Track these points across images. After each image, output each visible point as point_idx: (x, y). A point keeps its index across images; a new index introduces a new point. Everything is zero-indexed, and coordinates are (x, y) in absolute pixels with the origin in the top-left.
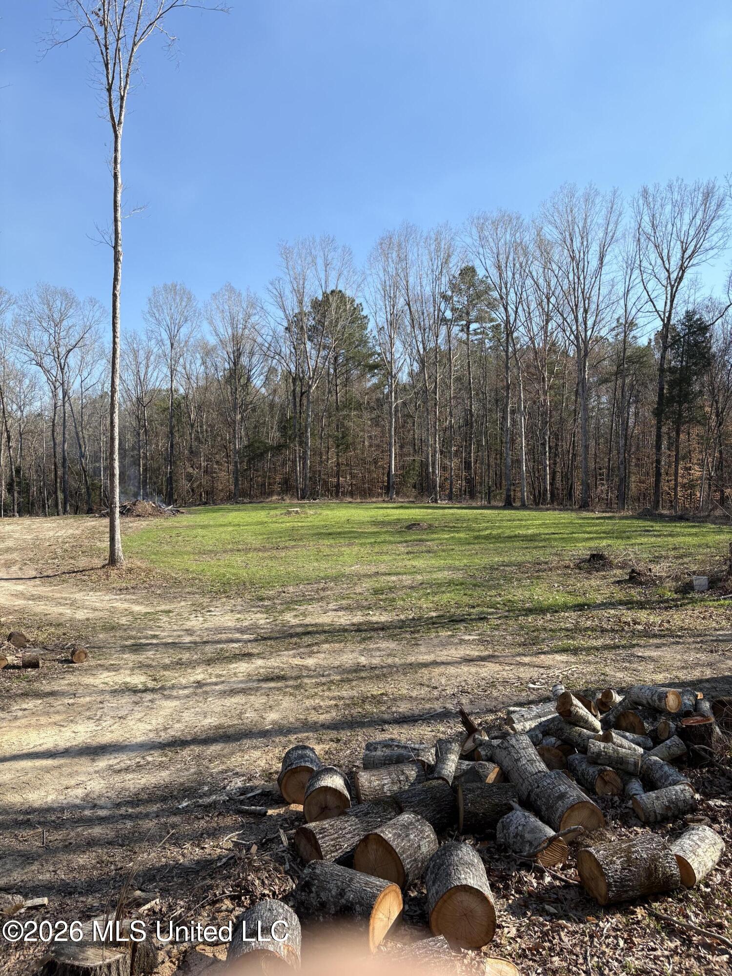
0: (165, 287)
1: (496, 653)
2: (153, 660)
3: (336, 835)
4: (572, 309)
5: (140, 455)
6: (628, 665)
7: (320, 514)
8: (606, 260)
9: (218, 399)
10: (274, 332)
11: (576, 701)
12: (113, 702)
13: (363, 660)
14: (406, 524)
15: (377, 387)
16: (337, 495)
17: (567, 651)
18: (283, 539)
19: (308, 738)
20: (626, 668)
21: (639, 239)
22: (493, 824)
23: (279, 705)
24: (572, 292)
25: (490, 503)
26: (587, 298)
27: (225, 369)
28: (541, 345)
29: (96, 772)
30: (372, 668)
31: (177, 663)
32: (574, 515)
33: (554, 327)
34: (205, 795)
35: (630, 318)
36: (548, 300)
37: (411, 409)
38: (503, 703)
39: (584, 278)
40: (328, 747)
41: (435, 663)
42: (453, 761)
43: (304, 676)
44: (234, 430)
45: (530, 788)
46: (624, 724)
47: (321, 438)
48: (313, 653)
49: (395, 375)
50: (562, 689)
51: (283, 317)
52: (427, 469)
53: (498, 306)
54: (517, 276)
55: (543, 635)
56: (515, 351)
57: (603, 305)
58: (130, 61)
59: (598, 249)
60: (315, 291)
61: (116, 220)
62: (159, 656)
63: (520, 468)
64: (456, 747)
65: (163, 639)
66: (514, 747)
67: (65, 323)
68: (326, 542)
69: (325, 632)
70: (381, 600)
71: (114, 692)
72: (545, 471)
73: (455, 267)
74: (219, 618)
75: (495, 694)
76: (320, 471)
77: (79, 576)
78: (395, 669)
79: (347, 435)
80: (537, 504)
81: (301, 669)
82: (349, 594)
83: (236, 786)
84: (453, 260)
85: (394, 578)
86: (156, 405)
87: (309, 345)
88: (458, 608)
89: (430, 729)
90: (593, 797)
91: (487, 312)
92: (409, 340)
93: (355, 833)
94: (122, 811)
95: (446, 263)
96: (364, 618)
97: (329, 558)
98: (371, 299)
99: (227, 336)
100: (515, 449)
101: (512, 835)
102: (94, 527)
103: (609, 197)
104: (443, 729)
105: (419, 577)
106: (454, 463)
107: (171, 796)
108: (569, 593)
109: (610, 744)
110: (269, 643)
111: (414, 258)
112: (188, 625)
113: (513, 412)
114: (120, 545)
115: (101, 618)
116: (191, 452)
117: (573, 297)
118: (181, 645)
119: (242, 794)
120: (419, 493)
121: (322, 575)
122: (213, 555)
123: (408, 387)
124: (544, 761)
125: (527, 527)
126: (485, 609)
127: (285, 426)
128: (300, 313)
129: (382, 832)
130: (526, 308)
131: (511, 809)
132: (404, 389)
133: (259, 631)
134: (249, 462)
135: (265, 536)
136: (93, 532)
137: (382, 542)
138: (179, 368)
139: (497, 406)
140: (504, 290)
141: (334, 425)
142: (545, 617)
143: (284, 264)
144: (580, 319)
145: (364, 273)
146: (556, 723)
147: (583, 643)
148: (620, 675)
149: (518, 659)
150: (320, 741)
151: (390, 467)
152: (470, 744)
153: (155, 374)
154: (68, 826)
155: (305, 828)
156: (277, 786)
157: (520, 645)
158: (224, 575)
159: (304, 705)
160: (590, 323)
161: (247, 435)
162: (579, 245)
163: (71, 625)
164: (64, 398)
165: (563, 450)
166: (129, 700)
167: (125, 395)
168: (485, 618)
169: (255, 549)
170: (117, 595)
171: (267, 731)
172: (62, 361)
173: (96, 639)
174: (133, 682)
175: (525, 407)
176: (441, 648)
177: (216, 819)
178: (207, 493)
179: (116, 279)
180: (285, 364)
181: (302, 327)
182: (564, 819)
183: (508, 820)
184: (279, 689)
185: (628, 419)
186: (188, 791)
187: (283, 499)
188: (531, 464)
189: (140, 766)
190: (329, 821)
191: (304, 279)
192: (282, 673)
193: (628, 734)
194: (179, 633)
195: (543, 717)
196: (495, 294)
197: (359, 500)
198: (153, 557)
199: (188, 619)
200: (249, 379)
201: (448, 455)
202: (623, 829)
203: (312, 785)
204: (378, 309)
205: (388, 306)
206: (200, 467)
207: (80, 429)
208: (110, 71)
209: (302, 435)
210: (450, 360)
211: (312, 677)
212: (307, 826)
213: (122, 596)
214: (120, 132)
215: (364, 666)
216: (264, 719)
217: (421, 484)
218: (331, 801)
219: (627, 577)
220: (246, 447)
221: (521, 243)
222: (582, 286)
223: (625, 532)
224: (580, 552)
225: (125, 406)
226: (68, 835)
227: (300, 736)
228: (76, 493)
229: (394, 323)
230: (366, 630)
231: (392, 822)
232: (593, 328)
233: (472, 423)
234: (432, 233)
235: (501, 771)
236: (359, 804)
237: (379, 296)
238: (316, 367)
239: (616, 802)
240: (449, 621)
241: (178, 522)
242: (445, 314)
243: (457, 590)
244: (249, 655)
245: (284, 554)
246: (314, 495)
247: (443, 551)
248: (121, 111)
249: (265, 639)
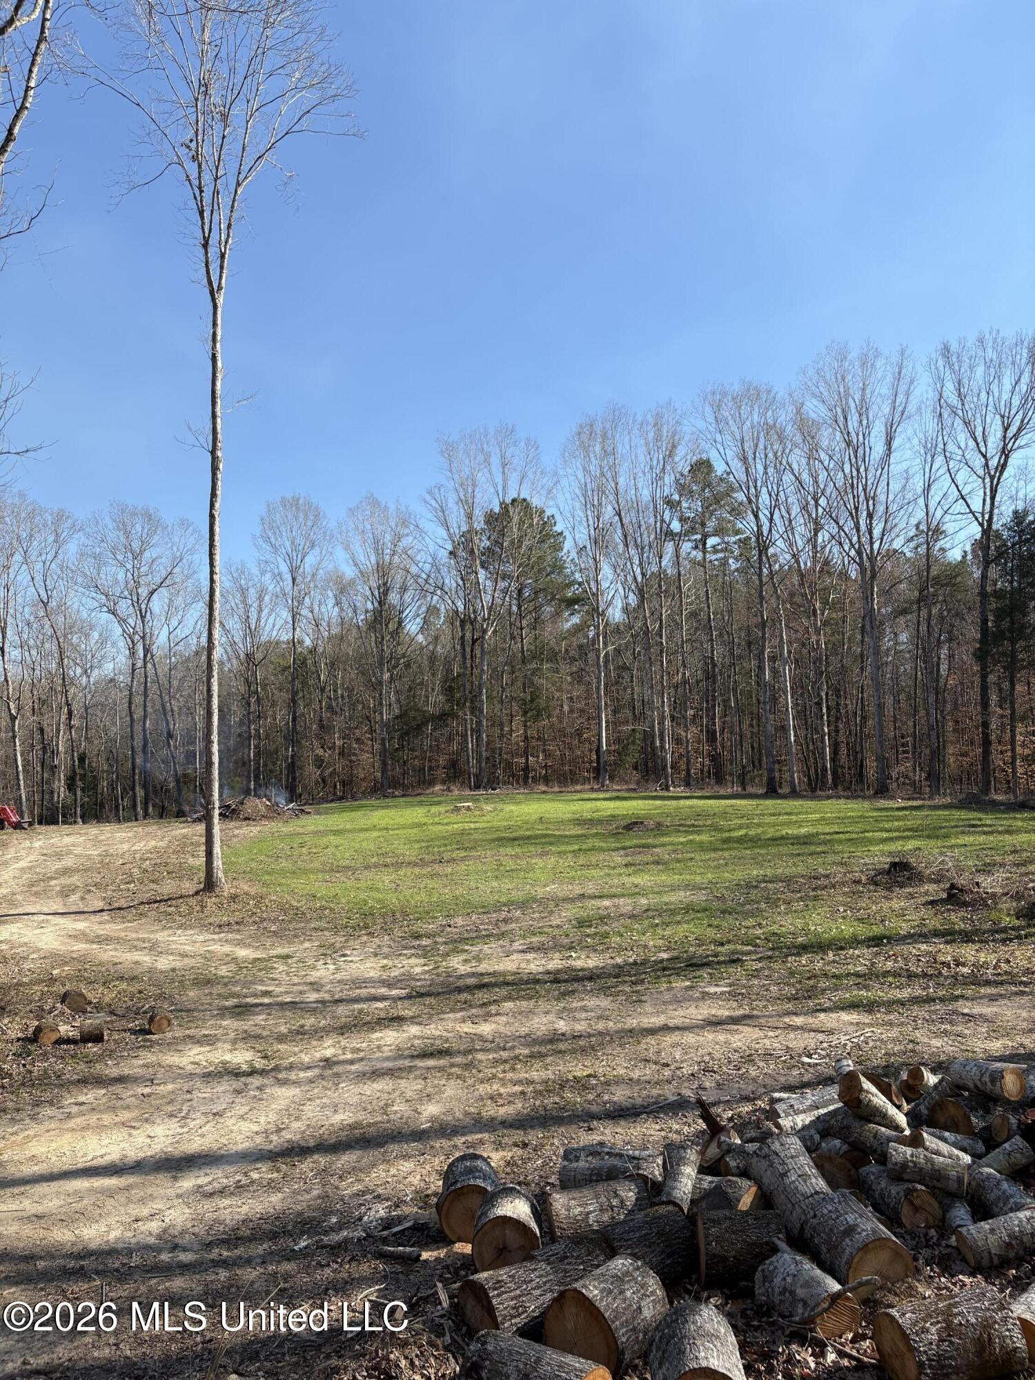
0: (284, 503)
1: (755, 1012)
2: (264, 1028)
3: (518, 1292)
4: (851, 514)
5: (250, 733)
6: (948, 1027)
7: (501, 810)
8: (895, 445)
9: (358, 652)
10: (434, 559)
11: (867, 1085)
12: (204, 1092)
13: (562, 1026)
14: (624, 823)
15: (578, 629)
16: (526, 783)
17: (858, 1006)
18: (449, 848)
19: (481, 1142)
20: (945, 1032)
21: (940, 414)
22: (749, 1276)
23: (441, 1092)
24: (849, 490)
25: (744, 789)
26: (871, 498)
27: (367, 611)
28: (809, 564)
29: (178, 1196)
30: (574, 1037)
31: (298, 1033)
32: (866, 804)
33: (826, 538)
34: (332, 1229)
35: (935, 523)
36: (816, 501)
37: (627, 658)
38: (765, 1086)
39: (866, 470)
40: (510, 1154)
41: (666, 1029)
42: (689, 1176)
43: (477, 1050)
44: (381, 694)
45: (803, 1217)
46: (941, 1119)
47: (502, 702)
48: (489, 1015)
49: (603, 611)
50: (848, 1065)
51: (447, 538)
52: (653, 742)
53: (746, 512)
54: (771, 470)
55: (824, 983)
56: (772, 574)
57: (896, 506)
58: (233, 207)
59: (883, 429)
60: (488, 500)
61: (214, 416)
62: (272, 1022)
63: (788, 738)
64: (692, 1155)
65: (277, 996)
66: (777, 1154)
67: (147, 554)
68: (509, 851)
69: (508, 984)
70: (588, 936)
71: (208, 1077)
72: (823, 741)
73: (683, 461)
74: (358, 965)
75: (753, 1072)
76: (501, 749)
77: (163, 907)
78: (608, 1038)
79: (538, 696)
80: (813, 790)
81: (473, 1041)
82: (542, 927)
83: (377, 1216)
84: (681, 452)
85: (607, 903)
86: (272, 663)
87: (482, 574)
88: (699, 946)
89: (658, 1127)
90: (898, 1230)
91: (730, 521)
92: (621, 563)
93: (545, 1288)
94: (215, 1253)
95: (670, 456)
96: (564, 962)
97: (514, 874)
98: (567, 508)
99: (369, 566)
100: (779, 711)
101: (777, 1290)
102: (185, 837)
103: (895, 359)
104: (677, 1127)
105: (644, 901)
106: (692, 733)
107: (284, 1232)
108: (860, 920)
109: (921, 1150)
110: (428, 1000)
111: (624, 451)
112: (314, 975)
113: (773, 659)
114: (220, 862)
115: (192, 967)
116: (322, 727)
117: (851, 496)
118: (303, 1006)
119: (385, 1229)
120: (643, 777)
121: (503, 899)
122: (350, 873)
123: (622, 628)
124: (824, 1176)
125: (799, 824)
126: (739, 947)
127: (450, 687)
128: (469, 531)
129: (585, 1286)
130: (785, 514)
131: (775, 1250)
132: (617, 630)
133: (413, 983)
134: (401, 738)
135: (423, 844)
136: (184, 842)
137: (589, 850)
138: (304, 612)
139: (750, 651)
140: (752, 490)
141: (519, 684)
142: (825, 957)
143: (446, 466)
144: (863, 527)
145: (556, 474)
146: (840, 1118)
147: (881, 994)
148: (937, 1043)
149: (787, 1020)
150: (499, 1146)
151: (600, 740)
152: (713, 1151)
153: (271, 620)
154: (136, 1277)
155: (472, 1281)
156: (435, 1216)
157: (789, 999)
158: (366, 903)
159: (476, 1092)
160: (877, 532)
161: (398, 701)
162: (856, 425)
163: (150, 979)
164: (145, 656)
165: (847, 712)
166: (228, 1088)
167: (229, 649)
168: (738, 960)
169: (409, 864)
170: (215, 933)
171: (424, 1131)
172: (143, 606)
173: (185, 999)
174: (236, 1060)
175: (789, 652)
176: (675, 1007)
177: (347, 1267)
178: (343, 783)
179: (214, 495)
180: (449, 602)
181: (473, 549)
182: (853, 1265)
183: (771, 1268)
184: (441, 1069)
185: (938, 665)
186: (307, 1224)
187: (449, 790)
188: (802, 733)
189: (241, 1187)
190: (507, 1269)
191: (474, 485)
192: (446, 1045)
193: (947, 1134)
194: (300, 988)
195: (823, 1107)
196: (741, 497)
197: (556, 789)
198: (267, 877)
199: (314, 968)
200: (400, 623)
201: (683, 721)
202: (943, 1280)
203: (484, 1214)
204: (577, 523)
205: (590, 518)
206: (333, 747)
207: (167, 698)
208: (207, 221)
209: (475, 697)
210: (679, 588)
211: (488, 1050)
212: (476, 1277)
213: (223, 935)
214: (220, 301)
215: (563, 1035)
216: (420, 1113)
217: (646, 764)
218: (513, 1239)
219: (945, 896)
220: (397, 717)
221: (775, 424)
222: (864, 481)
223: (941, 828)
224: (876, 859)
225: (229, 666)
226: (136, 1291)
227: (470, 1138)
228: (162, 788)
229: (599, 540)
230: (566, 981)
231: (598, 1271)
232: (882, 539)
233: (714, 676)
234: (649, 416)
235: (759, 1192)
236: (553, 1242)
237: (577, 505)
238: (492, 604)
239: (932, 1238)
240: (687, 966)
241: (303, 827)
242: (672, 526)
243: (698, 919)
244: (399, 1020)
245: (450, 870)
246: (492, 783)
247: (678, 861)
248: (221, 272)
249: (422, 995)
